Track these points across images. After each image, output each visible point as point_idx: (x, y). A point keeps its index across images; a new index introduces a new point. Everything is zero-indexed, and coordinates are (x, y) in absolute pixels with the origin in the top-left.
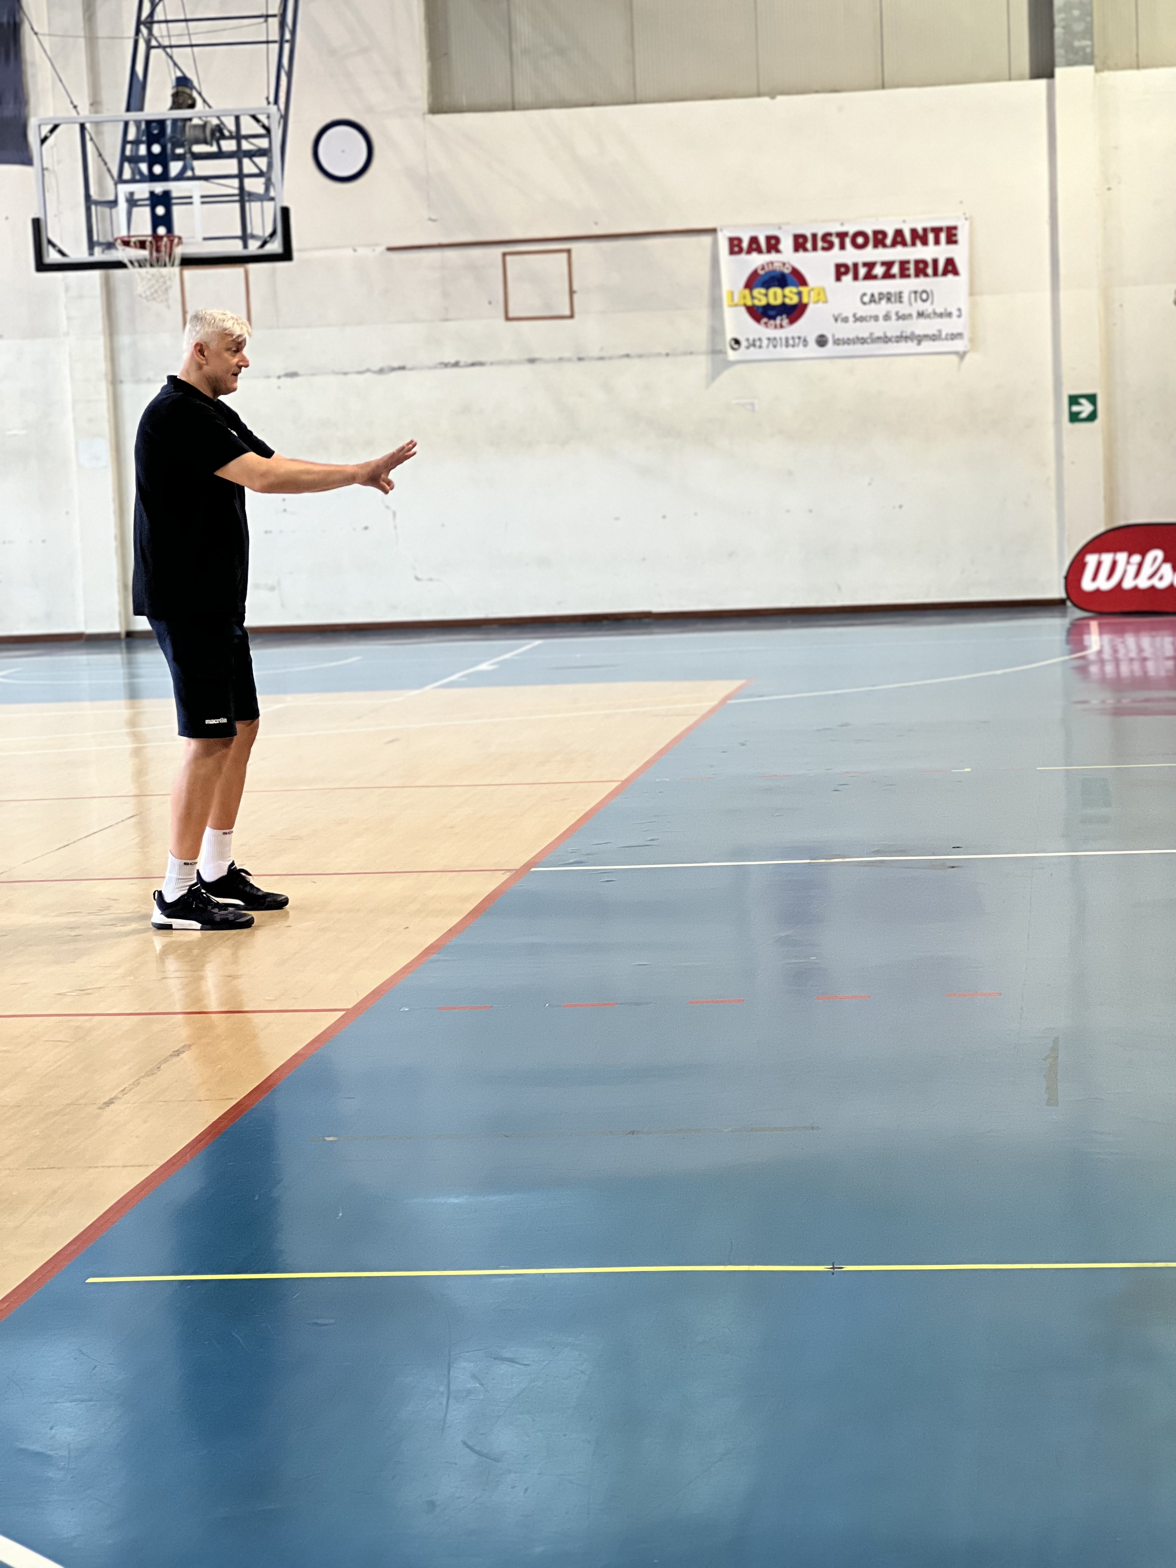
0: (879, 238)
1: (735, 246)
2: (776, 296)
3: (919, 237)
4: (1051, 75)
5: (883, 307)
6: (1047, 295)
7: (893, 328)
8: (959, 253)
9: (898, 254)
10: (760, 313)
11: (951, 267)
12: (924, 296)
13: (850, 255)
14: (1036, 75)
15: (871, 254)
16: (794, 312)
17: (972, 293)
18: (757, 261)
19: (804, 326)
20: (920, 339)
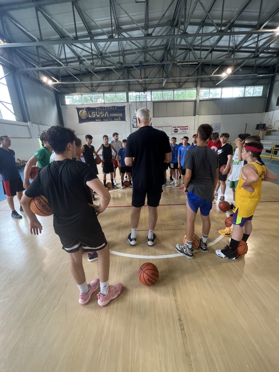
0: (183, 127)
1: (173, 127)
2: (176, 131)
3: (186, 127)
4: (195, 116)
5: (183, 132)
6: (193, 131)
7: (183, 133)
8: (188, 128)
9: (184, 128)
10: (175, 132)
11: (187, 129)
12: (186, 131)
13: (181, 128)
14: (194, 116)
15: (182, 128)
16: (177, 132)
17: (189, 131)
18: (175, 128)
19: (178, 133)
20: (185, 134)
